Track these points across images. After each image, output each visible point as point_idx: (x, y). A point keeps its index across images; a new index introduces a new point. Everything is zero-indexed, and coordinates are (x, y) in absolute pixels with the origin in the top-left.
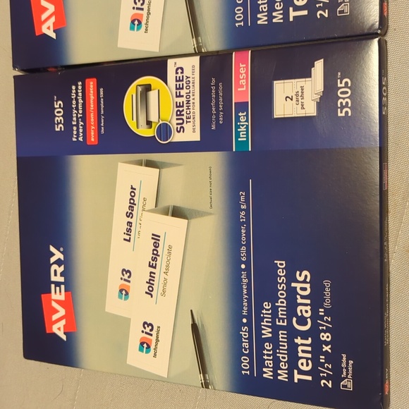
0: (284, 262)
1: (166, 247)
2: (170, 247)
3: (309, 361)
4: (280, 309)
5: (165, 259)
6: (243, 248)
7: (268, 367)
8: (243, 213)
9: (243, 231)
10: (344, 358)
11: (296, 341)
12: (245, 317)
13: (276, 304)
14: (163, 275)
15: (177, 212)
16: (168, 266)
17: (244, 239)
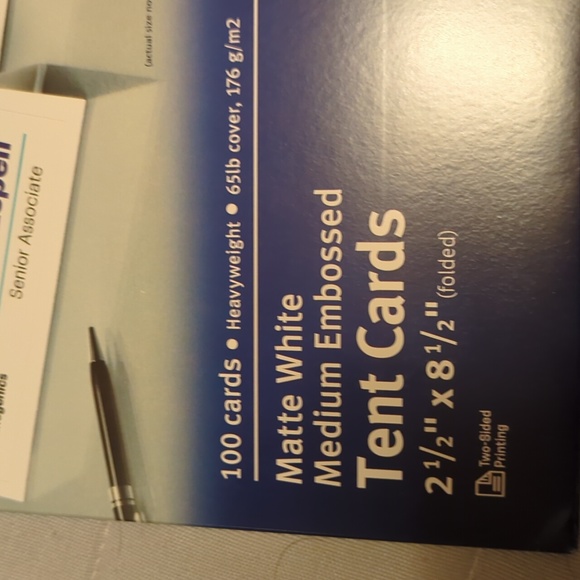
0: (338, 192)
1: (27, 173)
2: (37, 171)
3: (398, 434)
4: (324, 309)
5: (22, 204)
6: (234, 164)
7: (290, 455)
8: (234, 74)
9: (234, 119)
10: (487, 421)
11: (364, 385)
12: (233, 334)
13: (316, 298)
14: (17, 245)
15: (57, 82)
16: (29, 221)
17: (234, 138)
